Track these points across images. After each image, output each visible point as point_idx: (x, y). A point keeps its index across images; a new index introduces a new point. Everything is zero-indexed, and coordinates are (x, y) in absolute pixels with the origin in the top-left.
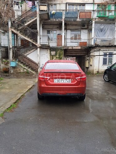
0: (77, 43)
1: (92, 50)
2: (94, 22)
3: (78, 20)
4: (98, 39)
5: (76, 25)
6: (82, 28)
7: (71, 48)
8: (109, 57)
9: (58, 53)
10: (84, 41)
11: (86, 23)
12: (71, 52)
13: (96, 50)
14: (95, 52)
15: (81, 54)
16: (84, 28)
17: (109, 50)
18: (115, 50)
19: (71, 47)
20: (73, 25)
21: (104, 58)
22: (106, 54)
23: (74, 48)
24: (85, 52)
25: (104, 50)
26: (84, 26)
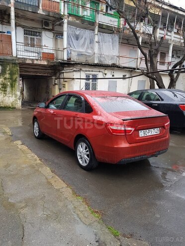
0: (36, 54)
1: (67, 68)
2: (65, 21)
3: (40, 11)
4: (74, 51)
5: (32, 20)
6: (44, 29)
7: (31, 62)
8: (92, 81)
9: (8, 69)
10: (50, 52)
11: (51, 21)
12: (26, 69)
13: (75, 69)
14: (74, 73)
15: (45, 73)
16: (47, 29)
17: (92, 71)
18: (100, 72)
19: (30, 59)
20: (27, 19)
21: (86, 83)
22: (89, 76)
23: (36, 62)
24: (50, 71)
25: (86, 71)
26: (47, 24)
